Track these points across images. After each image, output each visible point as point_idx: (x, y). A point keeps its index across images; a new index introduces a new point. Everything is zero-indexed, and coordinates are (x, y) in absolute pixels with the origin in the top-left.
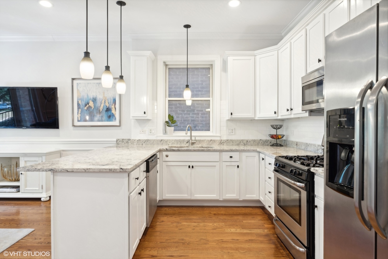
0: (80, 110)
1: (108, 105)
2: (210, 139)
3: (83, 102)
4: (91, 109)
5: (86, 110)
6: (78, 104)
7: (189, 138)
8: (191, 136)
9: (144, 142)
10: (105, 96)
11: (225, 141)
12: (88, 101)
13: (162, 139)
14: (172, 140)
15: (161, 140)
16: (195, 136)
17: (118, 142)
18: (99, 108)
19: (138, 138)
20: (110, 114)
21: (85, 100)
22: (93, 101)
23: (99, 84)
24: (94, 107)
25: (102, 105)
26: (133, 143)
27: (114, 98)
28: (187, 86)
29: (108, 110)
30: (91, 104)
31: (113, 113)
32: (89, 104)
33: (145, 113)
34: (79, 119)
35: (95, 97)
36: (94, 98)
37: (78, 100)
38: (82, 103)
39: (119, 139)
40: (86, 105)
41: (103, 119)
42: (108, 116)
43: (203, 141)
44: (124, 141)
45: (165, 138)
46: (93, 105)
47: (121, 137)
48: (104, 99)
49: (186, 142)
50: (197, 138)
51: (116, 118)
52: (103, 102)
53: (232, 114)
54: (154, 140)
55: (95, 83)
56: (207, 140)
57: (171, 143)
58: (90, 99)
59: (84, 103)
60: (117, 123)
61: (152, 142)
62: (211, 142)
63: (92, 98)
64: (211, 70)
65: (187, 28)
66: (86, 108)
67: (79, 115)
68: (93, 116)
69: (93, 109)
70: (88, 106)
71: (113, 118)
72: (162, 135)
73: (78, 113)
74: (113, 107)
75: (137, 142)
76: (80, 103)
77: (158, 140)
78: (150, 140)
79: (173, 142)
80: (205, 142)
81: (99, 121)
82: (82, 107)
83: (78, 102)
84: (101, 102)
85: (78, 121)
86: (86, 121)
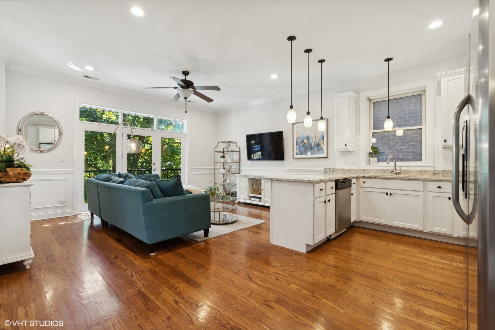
0: (298, 146)
1: (318, 141)
2: (419, 169)
5: (302, 147)
6: (297, 143)
7: (393, 168)
8: (395, 166)
9: (348, 171)
10: (316, 134)
11: (441, 171)
12: (303, 139)
13: (364, 168)
14: (375, 170)
15: (363, 170)
16: (400, 167)
17: (325, 171)
18: (311, 144)
19: (341, 168)
20: (319, 148)
21: (301, 138)
22: (307, 139)
25: (314, 142)
26: (338, 172)
27: (323, 136)
28: (388, 117)
29: (318, 145)
30: (306, 141)
31: (321, 147)
32: (304, 142)
33: (346, 145)
34: (297, 153)
35: (308, 135)
37: (297, 138)
38: (299, 141)
39: (326, 169)
40: (302, 143)
41: (315, 153)
43: (411, 171)
44: (330, 170)
45: (368, 167)
46: (307, 142)
47: (328, 167)
48: (315, 137)
49: (390, 172)
50: (402, 169)
51: (324, 151)
52: (314, 139)
53: (445, 141)
54: (357, 170)
56: (416, 171)
57: (374, 173)
58: (305, 137)
59: (300, 141)
60: (325, 155)
61: (355, 171)
62: (421, 172)
63: (306, 136)
64: (423, 96)
65: (388, 61)
66: (302, 145)
67: (298, 150)
68: (307, 150)
69: (307, 145)
70: (303, 143)
71: (321, 151)
72: (365, 165)
73: (296, 148)
74: (322, 142)
75: (341, 171)
76: (298, 141)
77: (360, 170)
78: (353, 169)
79: (376, 171)
80: (413, 172)
81: (311, 154)
82: (299, 144)
83: (297, 140)
84: (313, 139)
85: (297, 154)
86: (302, 154)
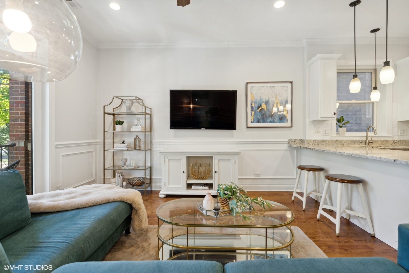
0: (253, 112)
1: (280, 107)
2: (383, 139)
3: (256, 104)
4: (264, 112)
5: (258, 113)
6: (252, 107)
8: (367, 137)
9: (320, 143)
10: (278, 99)
12: (261, 104)
13: (337, 139)
14: (347, 140)
15: (336, 141)
17: (290, 142)
18: (271, 110)
19: (313, 139)
21: (258, 103)
22: (266, 104)
23: (271, 87)
24: (267, 109)
25: (274, 108)
26: (309, 144)
27: (286, 100)
28: (375, 88)
30: (264, 106)
31: (285, 115)
32: (262, 107)
33: (335, 114)
34: (252, 121)
35: (268, 99)
36: (266, 101)
37: (252, 102)
38: (255, 106)
39: (291, 140)
40: (259, 108)
41: (275, 121)
42: (280, 117)
43: (377, 141)
44: (296, 141)
45: (339, 138)
46: (266, 107)
48: (276, 102)
49: (360, 142)
51: (287, 120)
54: (329, 140)
55: (267, 87)
56: (381, 140)
57: (346, 143)
58: (263, 102)
59: (257, 106)
60: (289, 124)
61: (327, 142)
62: (384, 142)
63: (264, 100)
65: (375, 32)
66: (258, 110)
67: (253, 117)
68: (265, 118)
69: (265, 111)
70: (260, 108)
71: (284, 119)
73: (251, 115)
74: (285, 109)
75: (313, 142)
76: (253, 105)
77: (333, 141)
78: (325, 140)
79: (348, 142)
80: (378, 142)
81: (271, 122)
82: (255, 109)
83: (251, 104)
84: (274, 104)
85: (251, 122)
86: (259, 122)
